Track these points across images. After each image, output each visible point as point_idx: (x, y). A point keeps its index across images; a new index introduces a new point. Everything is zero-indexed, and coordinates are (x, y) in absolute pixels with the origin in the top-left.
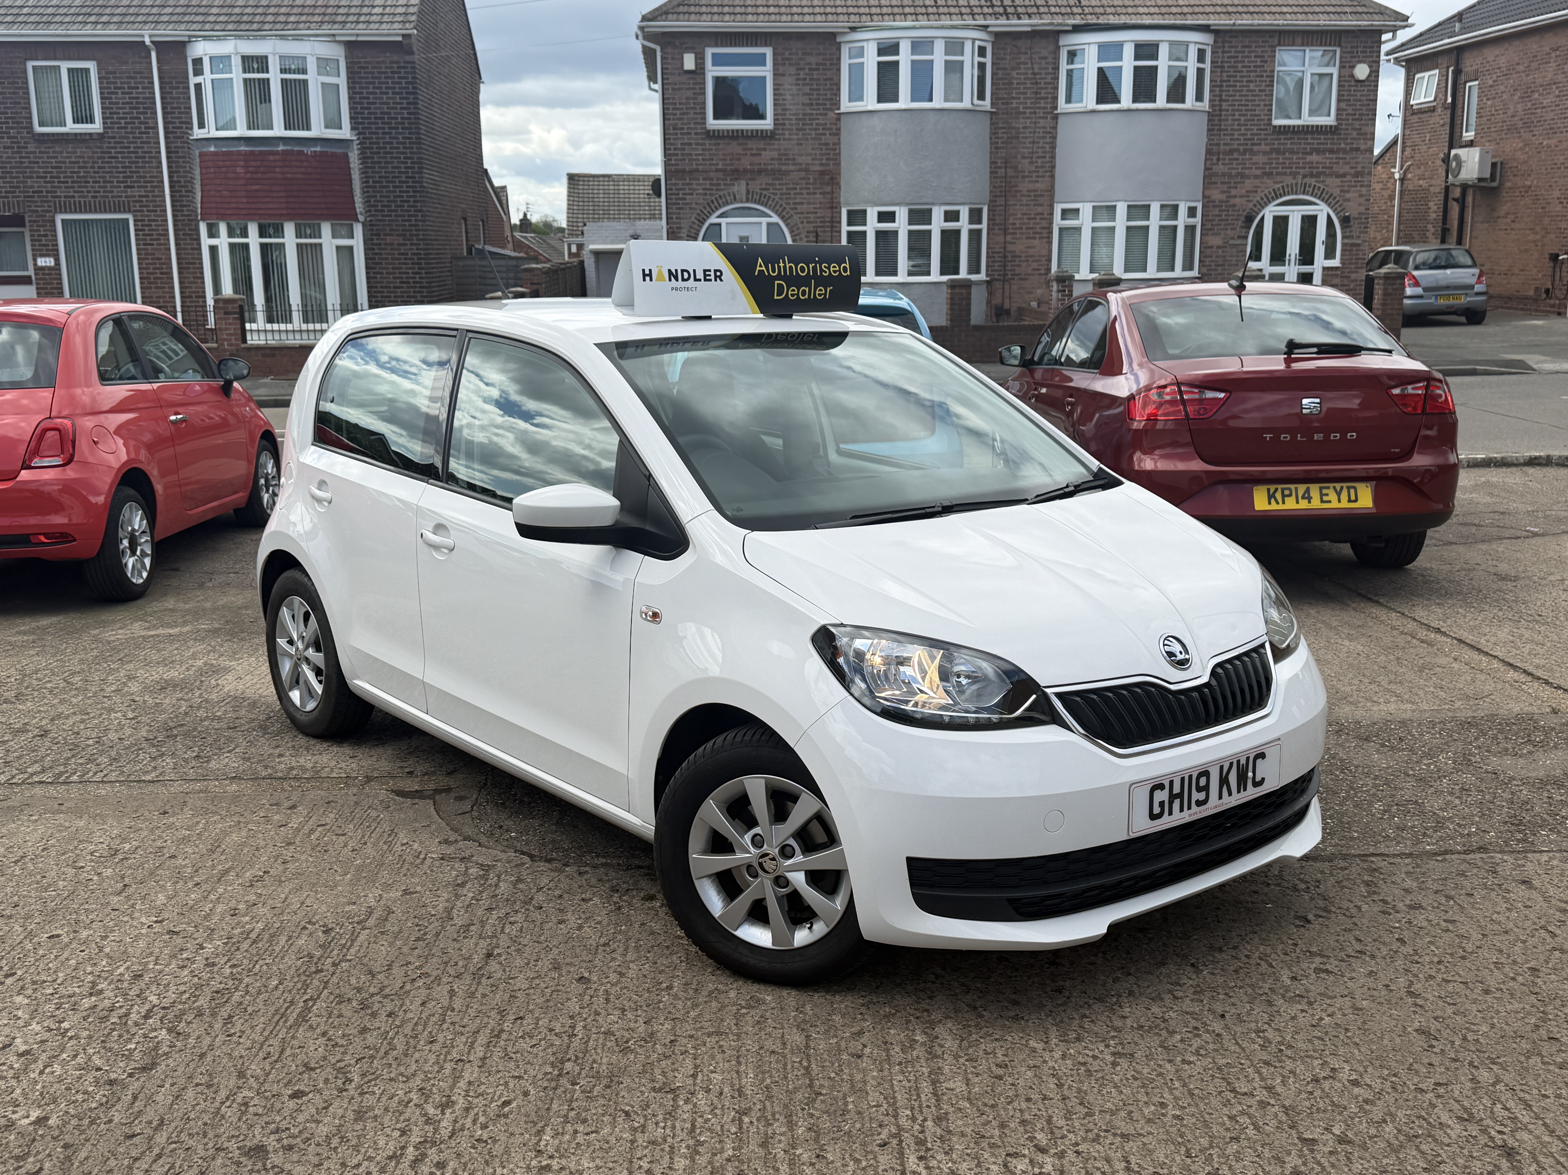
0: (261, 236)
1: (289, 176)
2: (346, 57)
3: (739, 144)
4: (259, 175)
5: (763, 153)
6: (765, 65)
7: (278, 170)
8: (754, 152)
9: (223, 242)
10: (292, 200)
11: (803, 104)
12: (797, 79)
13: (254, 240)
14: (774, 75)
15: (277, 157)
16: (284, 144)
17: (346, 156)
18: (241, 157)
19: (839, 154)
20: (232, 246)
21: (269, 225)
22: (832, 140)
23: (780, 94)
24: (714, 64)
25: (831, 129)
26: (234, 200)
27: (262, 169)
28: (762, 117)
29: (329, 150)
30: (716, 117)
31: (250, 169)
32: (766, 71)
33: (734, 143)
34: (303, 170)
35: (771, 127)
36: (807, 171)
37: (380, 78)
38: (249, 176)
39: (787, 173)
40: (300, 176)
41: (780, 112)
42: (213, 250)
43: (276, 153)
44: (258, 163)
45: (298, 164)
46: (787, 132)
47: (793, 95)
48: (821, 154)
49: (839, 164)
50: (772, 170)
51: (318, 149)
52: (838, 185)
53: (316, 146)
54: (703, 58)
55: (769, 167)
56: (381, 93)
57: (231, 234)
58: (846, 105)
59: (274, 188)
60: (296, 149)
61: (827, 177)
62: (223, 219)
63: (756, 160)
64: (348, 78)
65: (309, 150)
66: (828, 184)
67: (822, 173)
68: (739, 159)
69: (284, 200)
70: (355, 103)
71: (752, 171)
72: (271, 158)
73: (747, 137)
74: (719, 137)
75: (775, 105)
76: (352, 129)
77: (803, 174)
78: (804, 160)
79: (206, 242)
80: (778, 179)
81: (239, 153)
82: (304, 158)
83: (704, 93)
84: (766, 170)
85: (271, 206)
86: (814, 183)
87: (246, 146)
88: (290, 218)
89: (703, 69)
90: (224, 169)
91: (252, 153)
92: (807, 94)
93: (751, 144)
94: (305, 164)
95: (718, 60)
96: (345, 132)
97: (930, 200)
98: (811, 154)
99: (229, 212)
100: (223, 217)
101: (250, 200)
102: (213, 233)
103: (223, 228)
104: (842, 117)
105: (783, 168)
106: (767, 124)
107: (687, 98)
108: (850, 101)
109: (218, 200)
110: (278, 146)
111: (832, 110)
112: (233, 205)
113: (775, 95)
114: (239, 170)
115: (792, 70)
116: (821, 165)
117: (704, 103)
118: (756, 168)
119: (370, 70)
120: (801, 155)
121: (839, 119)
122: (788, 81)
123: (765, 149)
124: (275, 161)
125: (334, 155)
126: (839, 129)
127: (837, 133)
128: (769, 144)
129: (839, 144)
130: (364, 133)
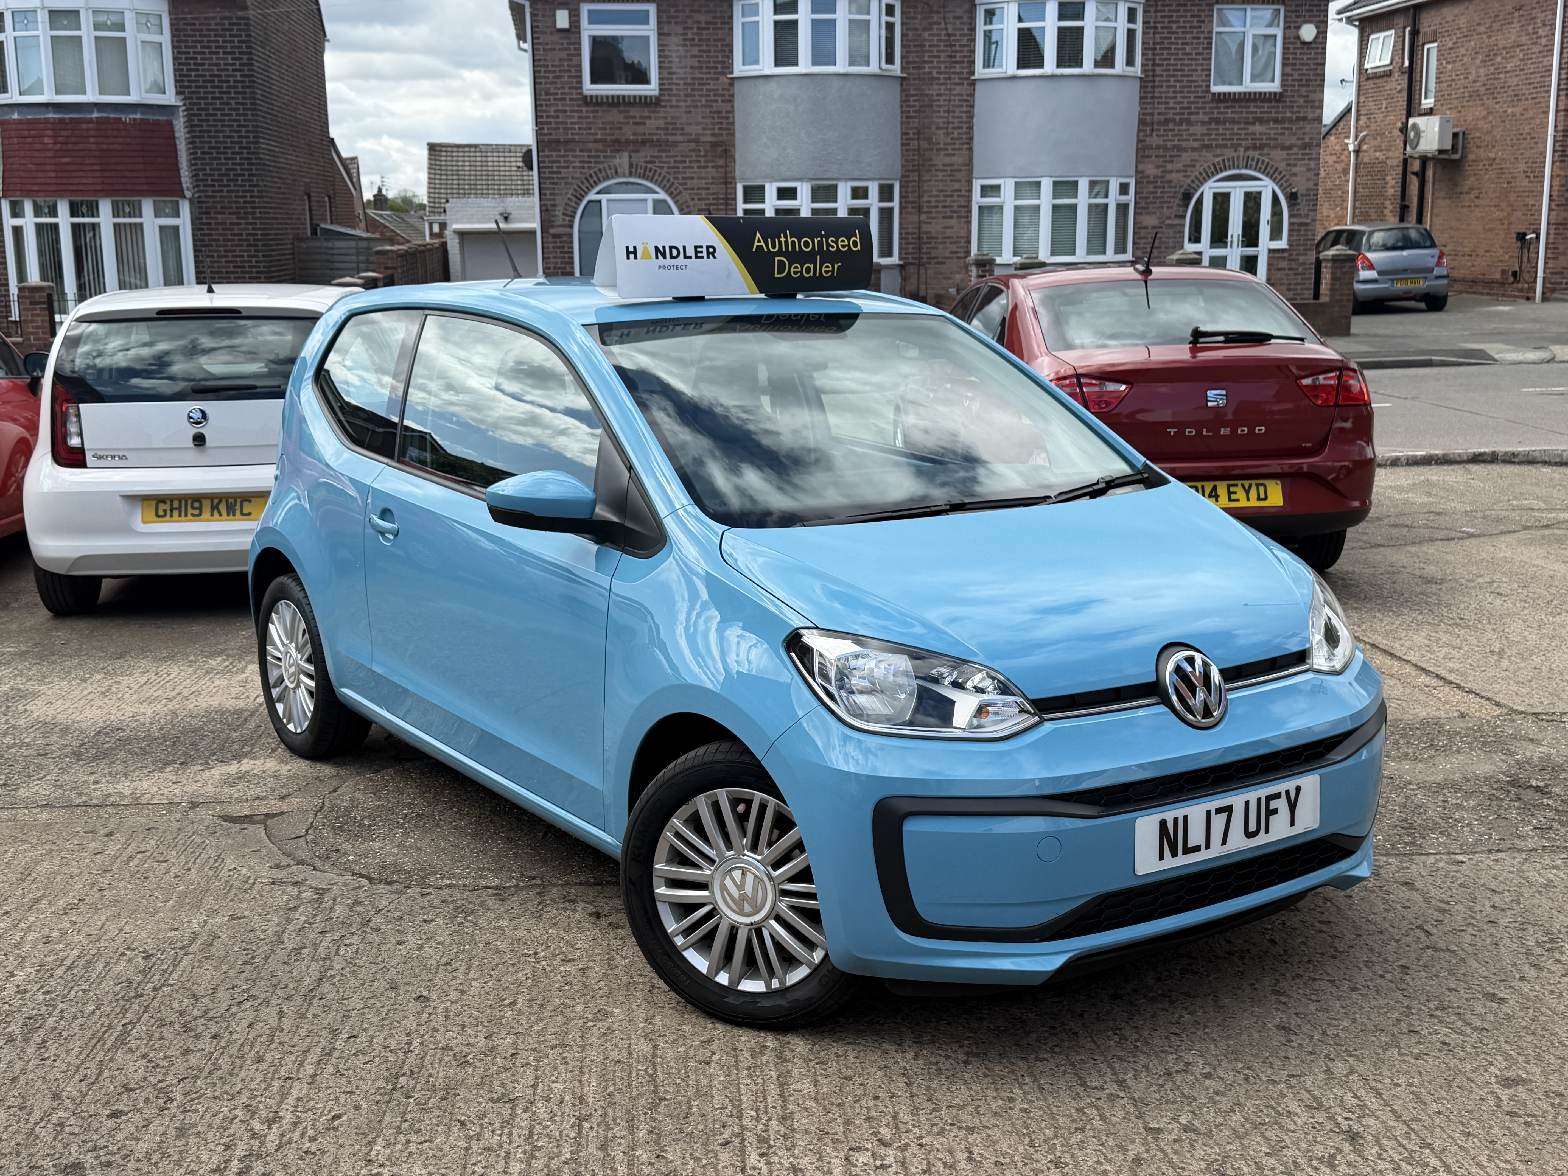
0: (73, 215)
1: (105, 147)
2: (170, 13)
3: (620, 112)
4: (70, 147)
5: (647, 121)
6: (647, 23)
7: (92, 140)
8: (638, 120)
9: (29, 222)
10: (108, 174)
11: (692, 68)
12: (685, 40)
13: (64, 220)
14: (659, 34)
15: (91, 126)
16: (99, 111)
17: (170, 124)
18: (49, 126)
19: (733, 123)
20: (39, 227)
21: (82, 202)
22: (726, 107)
23: (665, 56)
24: (590, 23)
25: (723, 95)
26: (40, 174)
27: (73, 139)
28: (647, 81)
29: (151, 117)
30: (593, 81)
31: (60, 139)
32: (650, 30)
33: (615, 110)
34: (121, 140)
35: (656, 93)
36: (697, 141)
37: (209, 36)
38: (58, 146)
39: (675, 144)
40: (117, 147)
41: (666, 75)
42: (18, 232)
43: (90, 121)
44: (69, 133)
45: (115, 133)
46: (674, 99)
47: (680, 57)
48: (712, 124)
49: (733, 135)
50: (658, 140)
51: (138, 116)
52: (733, 157)
53: (135, 113)
54: (578, 16)
55: (655, 138)
56: (210, 53)
57: (38, 213)
58: (739, 69)
59: (88, 161)
60: (112, 116)
61: (720, 149)
62: (27, 196)
63: (640, 129)
64: (173, 36)
65: (128, 117)
66: (721, 157)
67: (714, 144)
68: (621, 128)
69: (99, 174)
70: (180, 64)
71: (635, 142)
72: (84, 126)
73: (630, 104)
74: (597, 104)
75: (660, 68)
76: (178, 93)
77: (693, 145)
78: (693, 129)
79: (9, 223)
80: (665, 151)
81: (47, 120)
82: (121, 126)
83: (580, 55)
84: (651, 141)
85: (84, 181)
86: (705, 156)
87: (55, 113)
88: (106, 194)
89: (579, 27)
90: (29, 140)
91: (62, 121)
92: (695, 56)
93: (634, 112)
94: (123, 133)
95: (596, 18)
96: (170, 98)
97: (835, 176)
98: (701, 123)
99: (36, 188)
100: (28, 194)
101: (60, 175)
102: (17, 212)
103: (28, 207)
104: (736, 83)
105: (670, 138)
106: (651, 89)
107: (560, 60)
108: (744, 64)
109: (23, 174)
110: (92, 112)
111: (724, 74)
112: (39, 181)
113: (659, 56)
114: (46, 140)
115: (679, 30)
116: (713, 135)
117: (580, 66)
118: (640, 138)
119: (197, 27)
120: (690, 124)
121: (732, 85)
122: (674, 42)
123: (649, 118)
124: (88, 130)
125: (157, 123)
126: (733, 96)
127: (730, 100)
128: (654, 112)
129: (732, 112)
130: (191, 98)
